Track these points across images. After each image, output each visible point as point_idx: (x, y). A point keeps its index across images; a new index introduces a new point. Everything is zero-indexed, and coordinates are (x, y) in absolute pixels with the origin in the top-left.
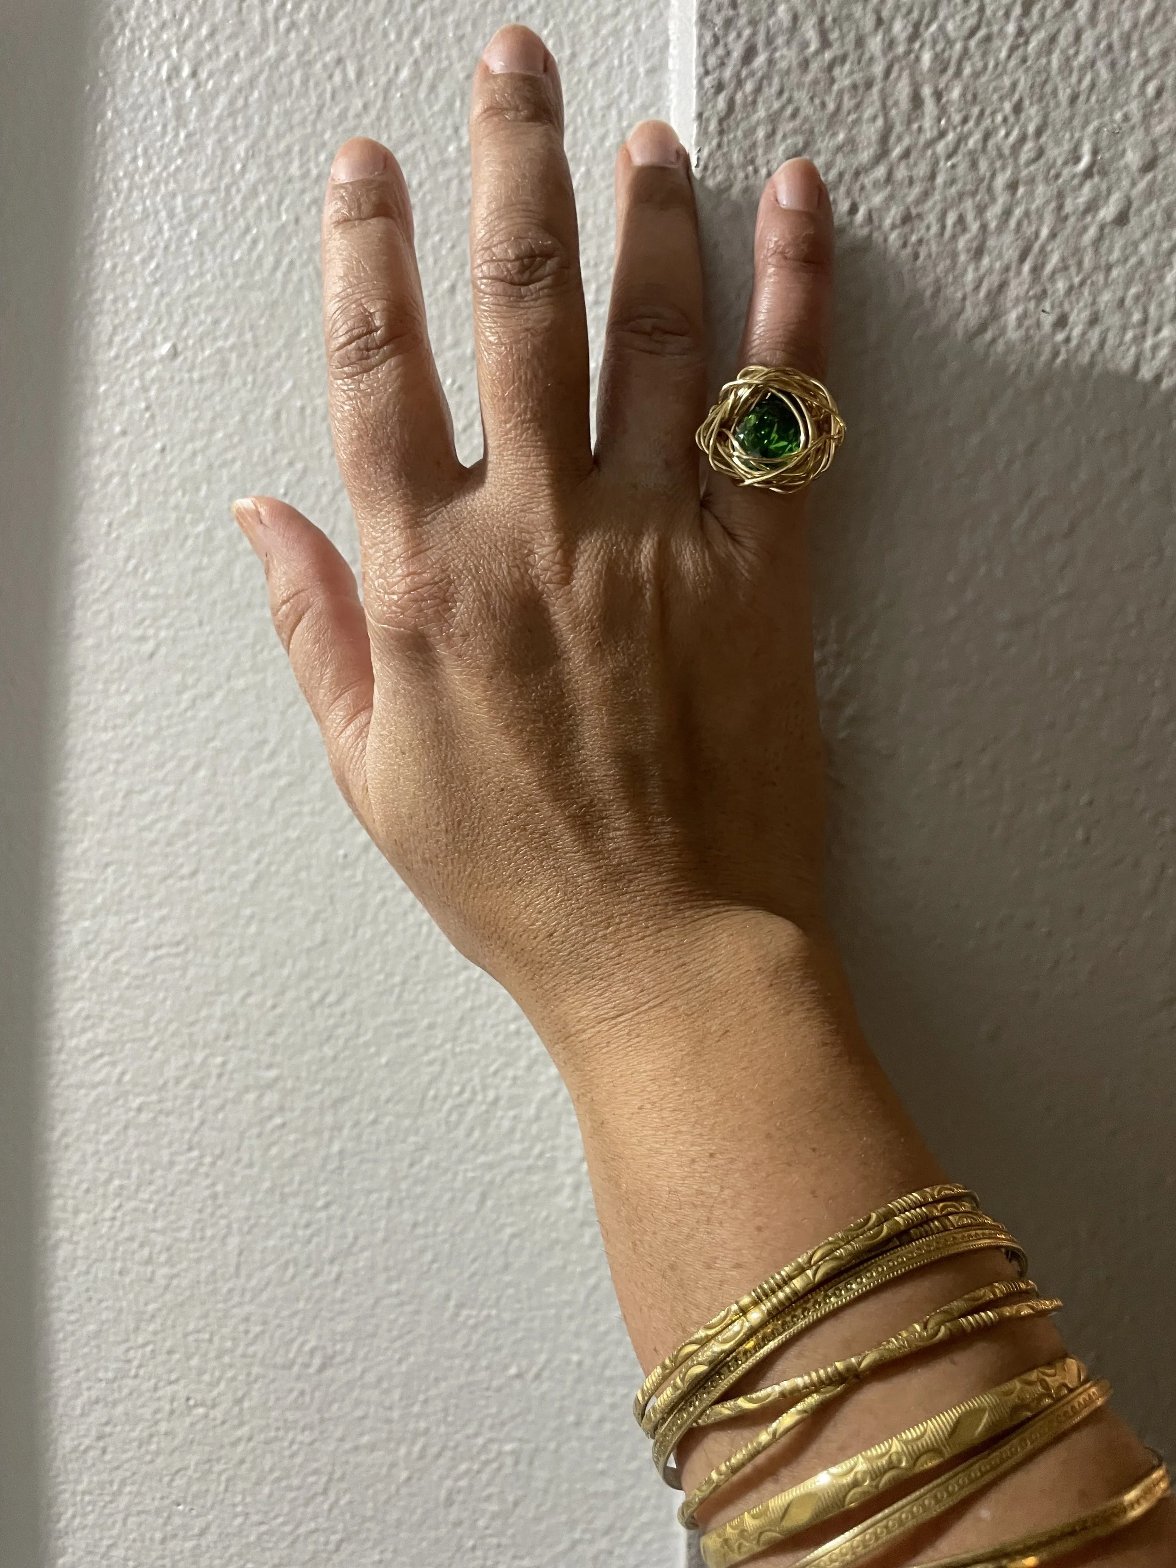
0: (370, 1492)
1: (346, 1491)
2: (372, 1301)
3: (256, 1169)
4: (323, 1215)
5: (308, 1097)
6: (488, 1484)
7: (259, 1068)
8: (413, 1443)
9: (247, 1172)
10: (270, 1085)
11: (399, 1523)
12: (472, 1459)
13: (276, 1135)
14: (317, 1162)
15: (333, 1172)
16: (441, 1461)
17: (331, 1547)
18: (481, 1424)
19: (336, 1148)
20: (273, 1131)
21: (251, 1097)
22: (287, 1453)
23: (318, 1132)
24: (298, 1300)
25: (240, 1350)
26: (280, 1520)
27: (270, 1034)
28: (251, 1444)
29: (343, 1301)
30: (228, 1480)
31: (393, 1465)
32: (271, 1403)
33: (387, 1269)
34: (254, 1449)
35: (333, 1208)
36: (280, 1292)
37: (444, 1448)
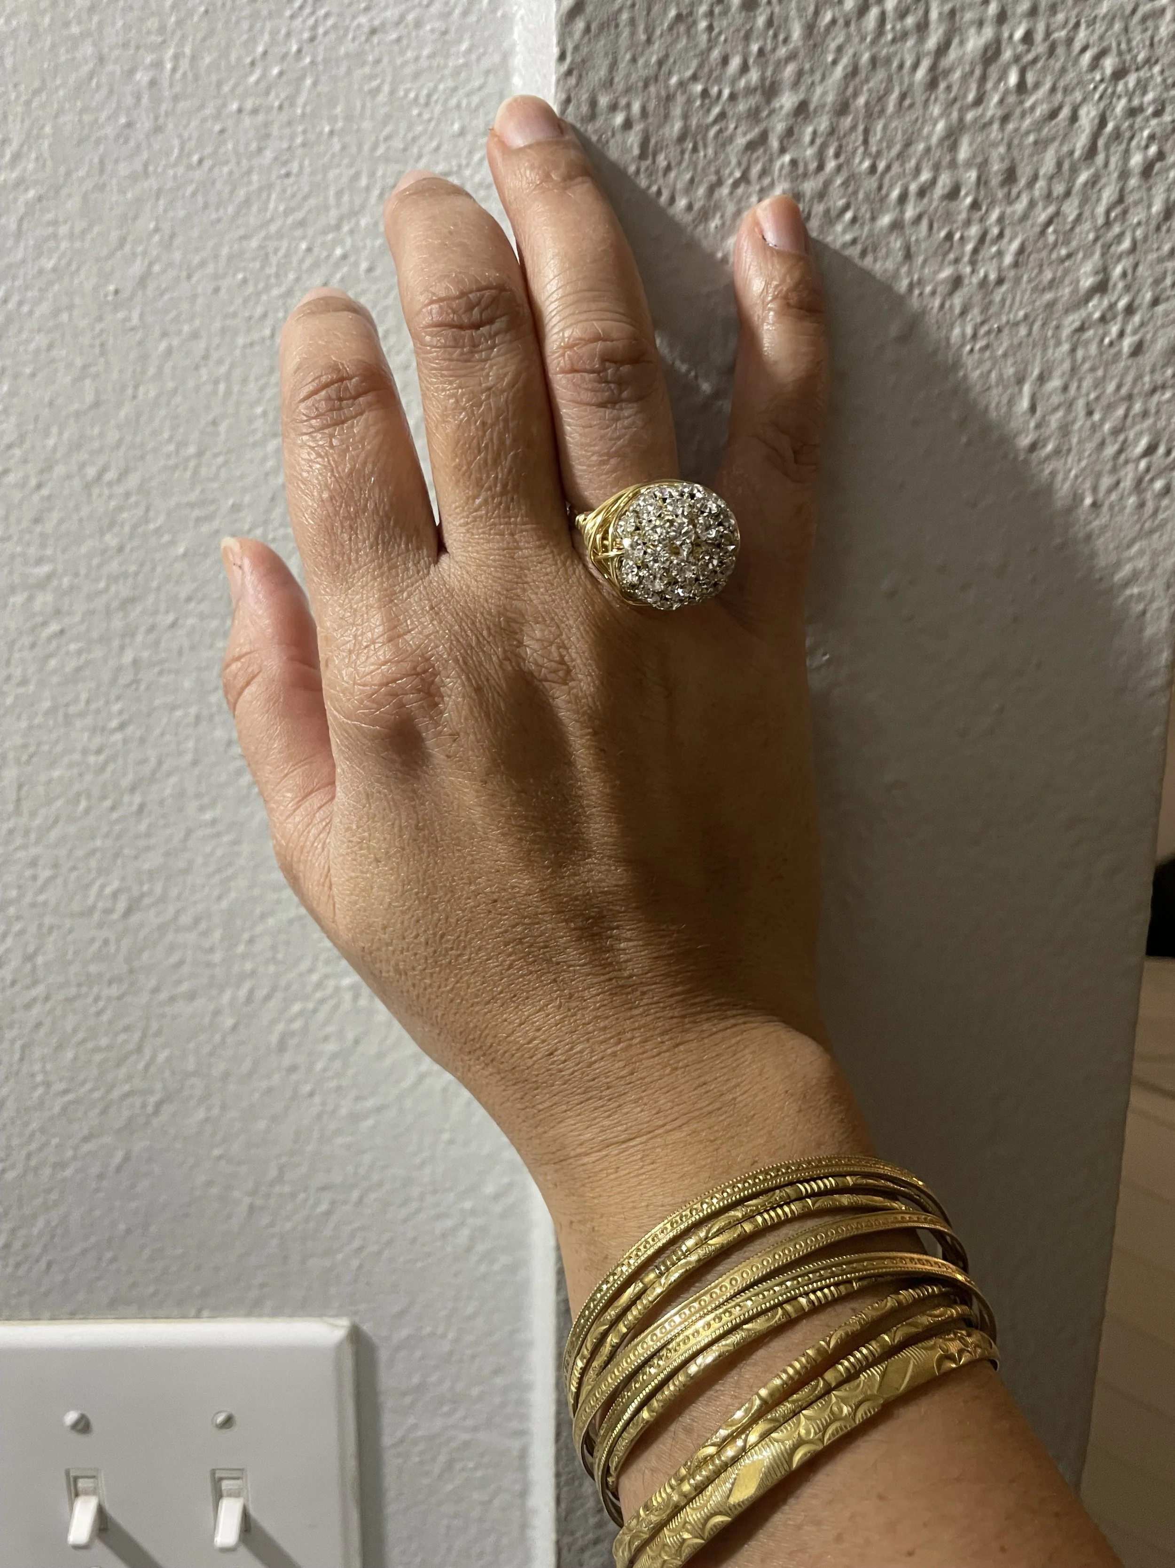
0: (192, 1045)
1: (164, 1046)
2: (181, 835)
3: (31, 688)
4: (118, 737)
5: (90, 597)
6: (326, 1023)
7: (26, 563)
8: (238, 986)
9: (21, 690)
10: (43, 584)
11: (226, 1075)
12: (306, 998)
13: (54, 644)
14: (106, 675)
15: (128, 686)
16: (272, 1004)
17: (150, 1109)
18: (316, 959)
19: (128, 657)
20: (50, 639)
21: (18, 599)
22: (93, 1010)
23: (104, 640)
24: (93, 838)
25: (28, 899)
26: (88, 1086)
27: (37, 521)
28: (48, 1006)
29: (148, 835)
30: (24, 1048)
31: (217, 1013)
32: (70, 956)
33: (198, 796)
34: (52, 1010)
35: (130, 729)
36: (72, 829)
37: (274, 989)
